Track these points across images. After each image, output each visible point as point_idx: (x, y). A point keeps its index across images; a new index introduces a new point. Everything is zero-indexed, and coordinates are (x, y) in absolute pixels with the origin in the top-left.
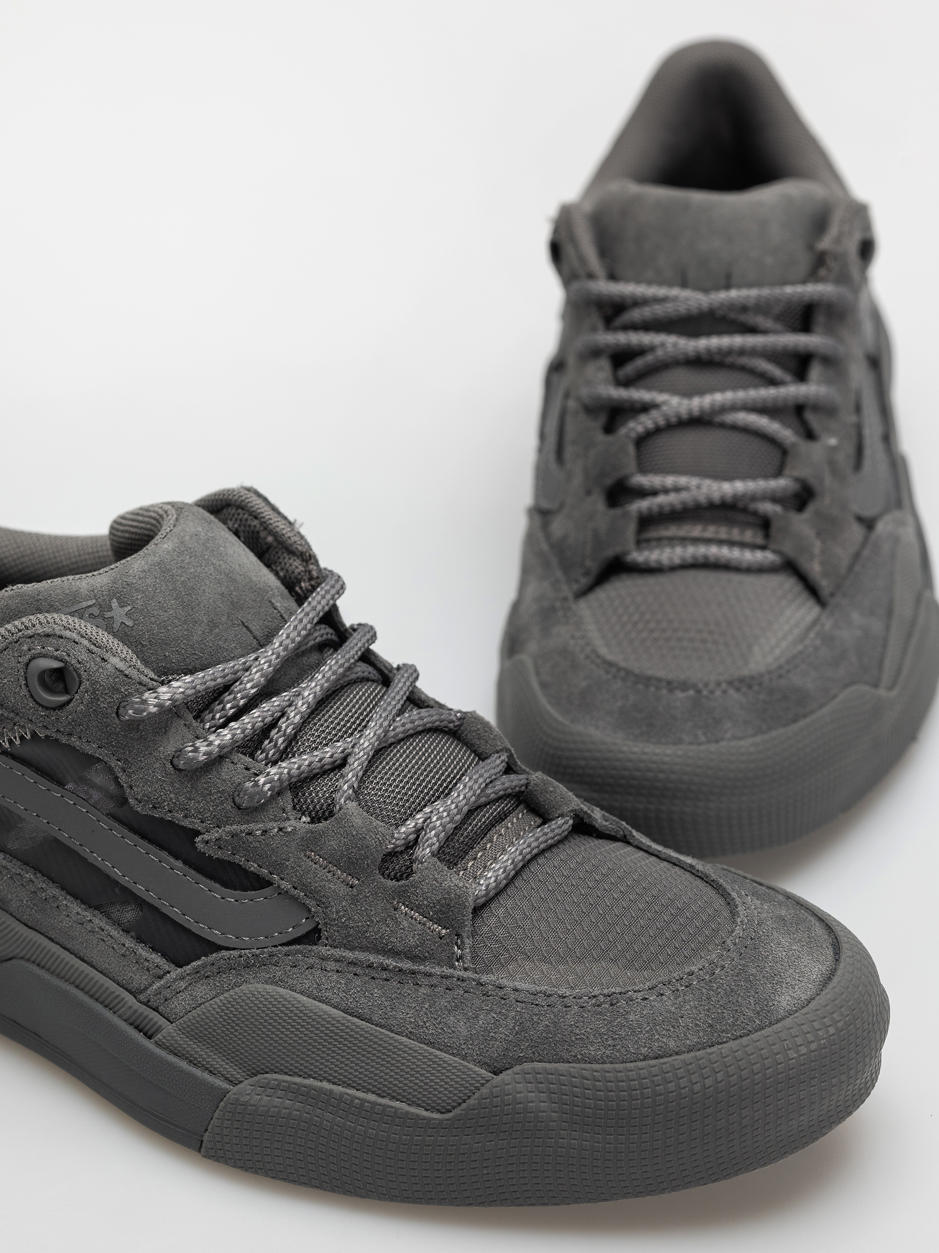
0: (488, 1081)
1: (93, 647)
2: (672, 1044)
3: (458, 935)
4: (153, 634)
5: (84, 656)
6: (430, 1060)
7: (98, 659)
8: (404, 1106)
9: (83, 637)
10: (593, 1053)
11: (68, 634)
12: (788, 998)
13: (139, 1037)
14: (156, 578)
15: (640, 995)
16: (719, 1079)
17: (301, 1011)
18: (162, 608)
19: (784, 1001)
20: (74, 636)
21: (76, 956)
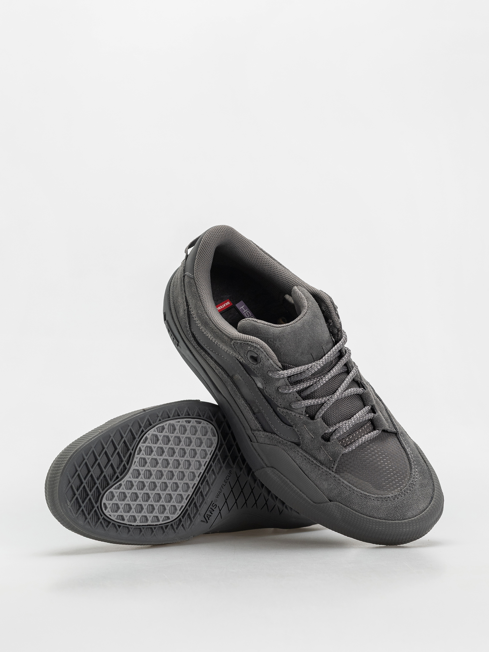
0: (327, 502)
1: (266, 355)
2: (375, 515)
3: (334, 462)
4: (285, 352)
5: (264, 357)
6: (315, 490)
7: (267, 359)
8: (305, 496)
9: (265, 351)
10: (355, 508)
11: (261, 349)
12: (411, 513)
13: (248, 440)
14: (292, 336)
15: (373, 498)
16: (383, 529)
17: (288, 462)
18: (290, 345)
19: (409, 514)
20: (263, 350)
21: (240, 410)
